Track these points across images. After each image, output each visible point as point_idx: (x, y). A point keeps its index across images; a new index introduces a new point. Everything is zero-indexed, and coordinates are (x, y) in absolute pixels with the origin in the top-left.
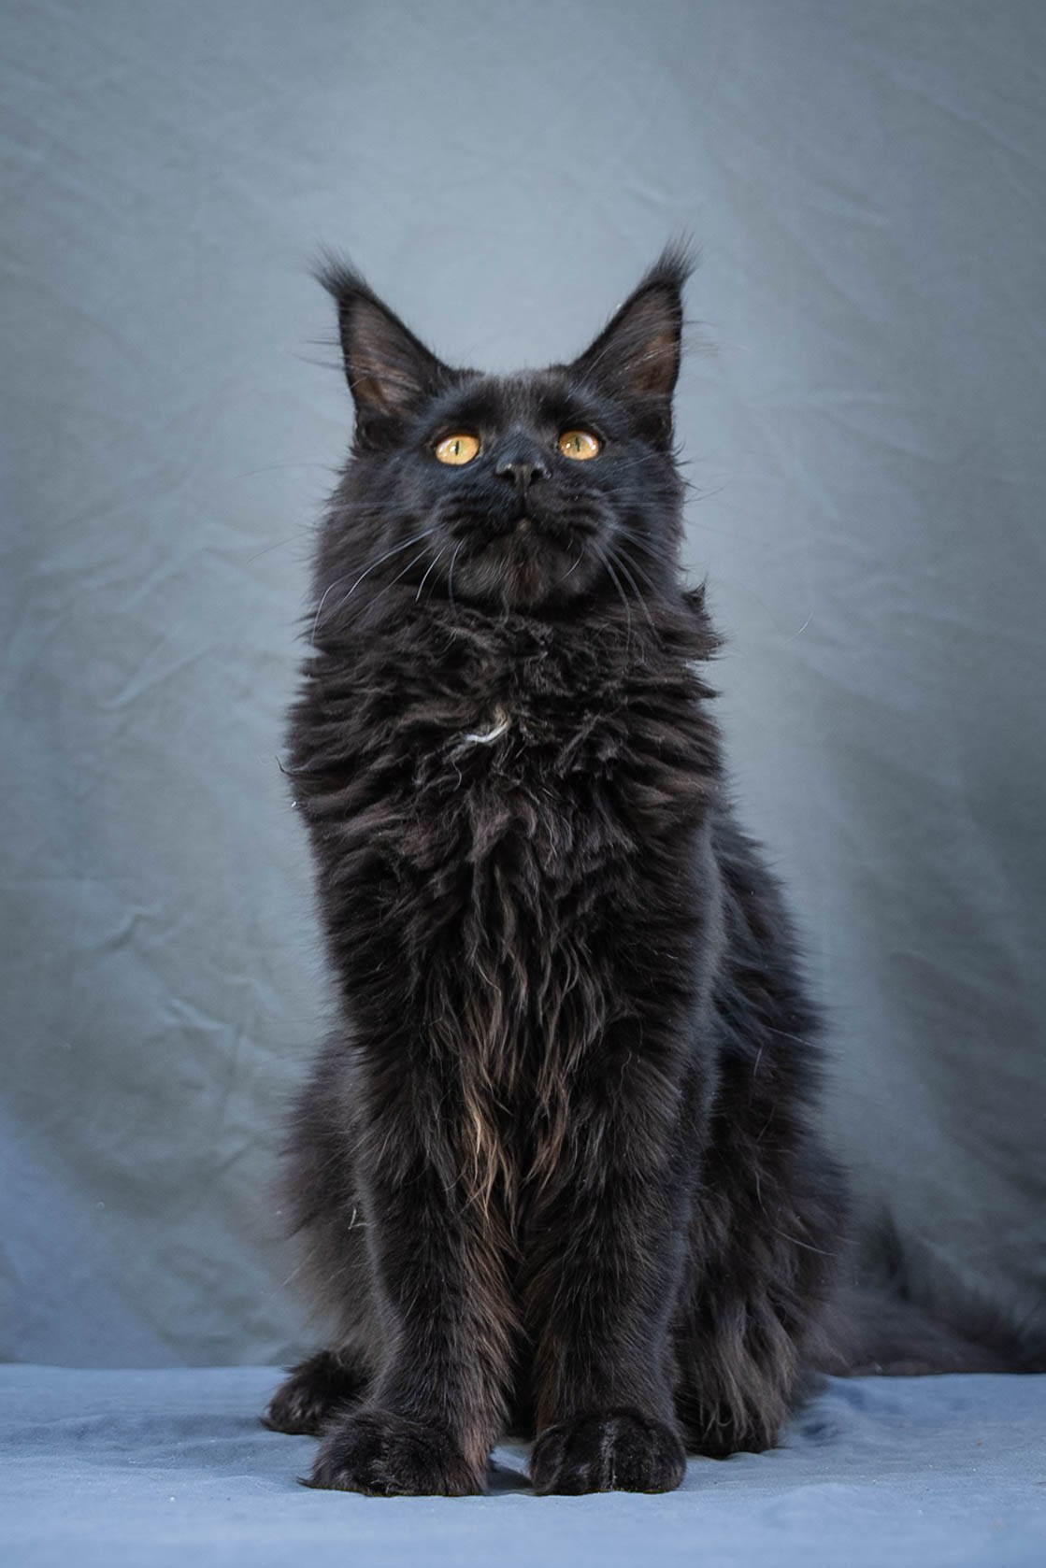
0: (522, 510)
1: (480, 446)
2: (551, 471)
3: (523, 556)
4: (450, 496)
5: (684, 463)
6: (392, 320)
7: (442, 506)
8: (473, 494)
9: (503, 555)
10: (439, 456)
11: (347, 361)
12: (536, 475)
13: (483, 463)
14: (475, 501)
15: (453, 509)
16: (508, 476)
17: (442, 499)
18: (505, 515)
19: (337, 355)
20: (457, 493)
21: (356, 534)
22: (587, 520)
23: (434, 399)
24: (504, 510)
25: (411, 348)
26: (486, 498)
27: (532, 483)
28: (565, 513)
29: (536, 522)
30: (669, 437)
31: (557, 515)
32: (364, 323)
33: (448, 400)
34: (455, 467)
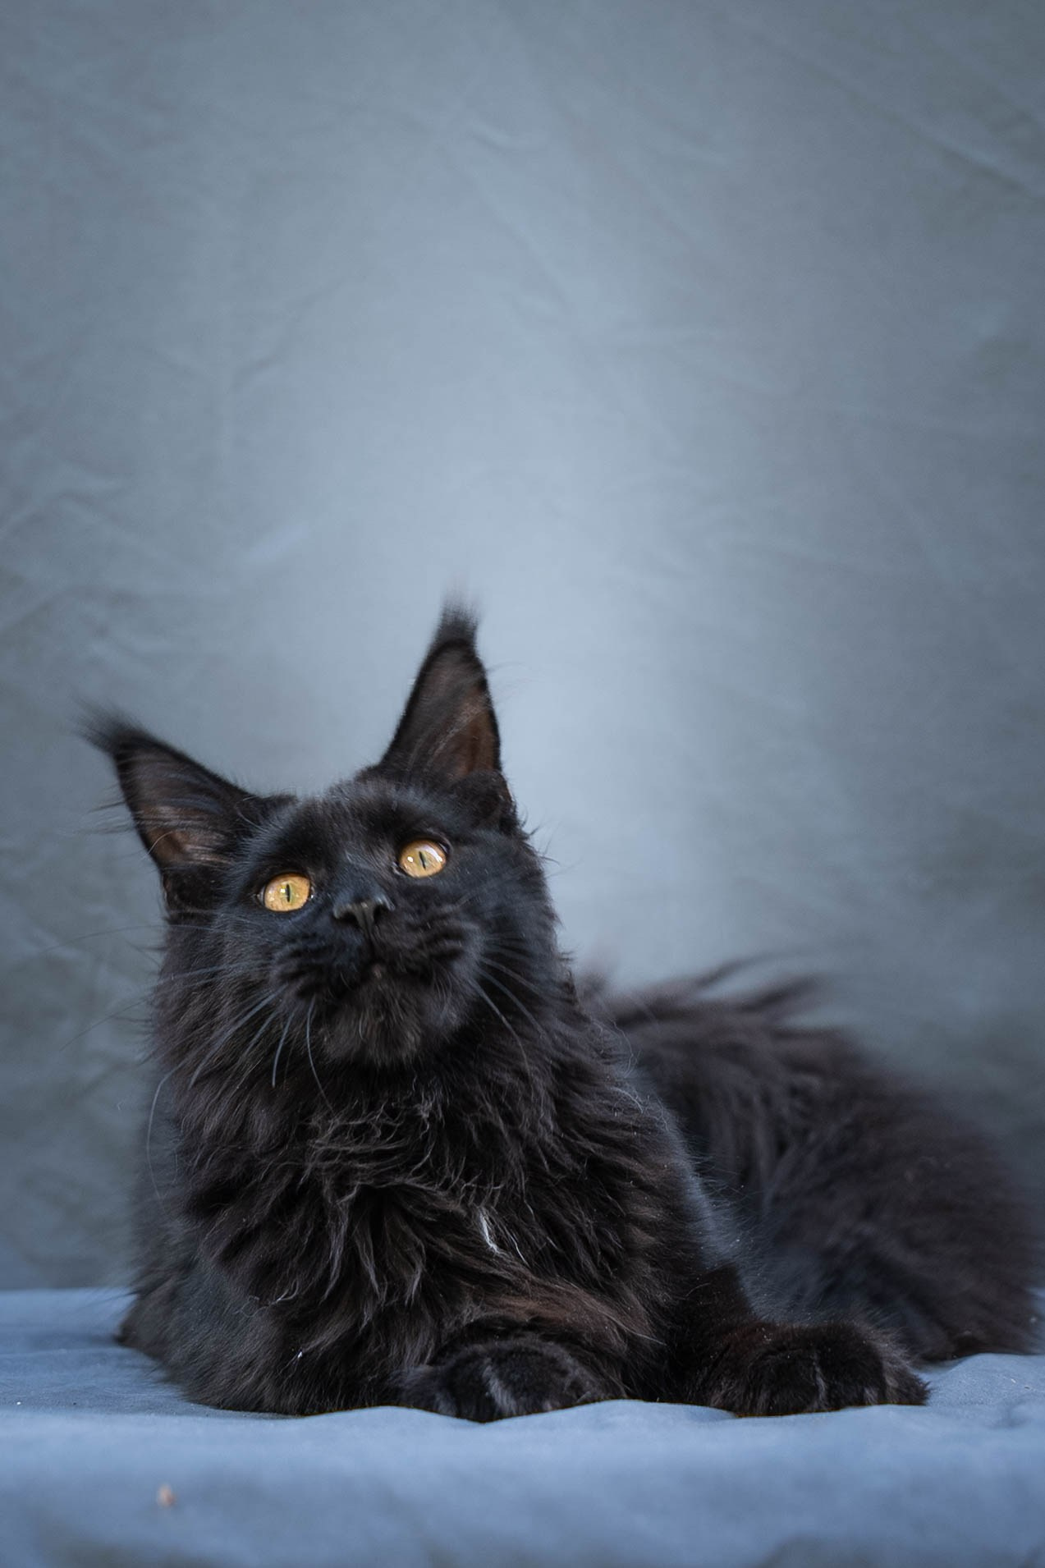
0: (374, 954)
1: (311, 885)
2: (393, 901)
3: (384, 1006)
4: (288, 948)
5: (533, 833)
6: (180, 760)
7: (280, 962)
8: (313, 946)
9: (360, 1009)
10: (268, 905)
11: (137, 818)
12: (380, 911)
13: (319, 906)
14: (317, 953)
15: (293, 965)
16: (349, 919)
17: (278, 954)
18: (353, 966)
19: (123, 815)
20: (295, 946)
21: (194, 1012)
22: (449, 945)
23: (248, 840)
24: (351, 960)
25: (211, 784)
26: (330, 948)
27: (377, 922)
28: (420, 946)
29: (391, 966)
30: (512, 810)
31: (412, 952)
32: (148, 773)
33: (263, 839)
34: (287, 915)
